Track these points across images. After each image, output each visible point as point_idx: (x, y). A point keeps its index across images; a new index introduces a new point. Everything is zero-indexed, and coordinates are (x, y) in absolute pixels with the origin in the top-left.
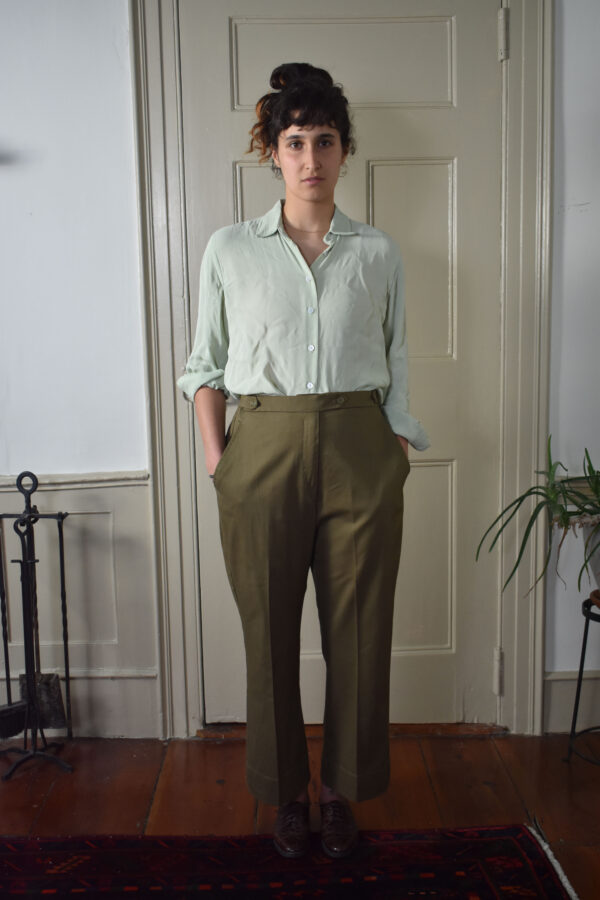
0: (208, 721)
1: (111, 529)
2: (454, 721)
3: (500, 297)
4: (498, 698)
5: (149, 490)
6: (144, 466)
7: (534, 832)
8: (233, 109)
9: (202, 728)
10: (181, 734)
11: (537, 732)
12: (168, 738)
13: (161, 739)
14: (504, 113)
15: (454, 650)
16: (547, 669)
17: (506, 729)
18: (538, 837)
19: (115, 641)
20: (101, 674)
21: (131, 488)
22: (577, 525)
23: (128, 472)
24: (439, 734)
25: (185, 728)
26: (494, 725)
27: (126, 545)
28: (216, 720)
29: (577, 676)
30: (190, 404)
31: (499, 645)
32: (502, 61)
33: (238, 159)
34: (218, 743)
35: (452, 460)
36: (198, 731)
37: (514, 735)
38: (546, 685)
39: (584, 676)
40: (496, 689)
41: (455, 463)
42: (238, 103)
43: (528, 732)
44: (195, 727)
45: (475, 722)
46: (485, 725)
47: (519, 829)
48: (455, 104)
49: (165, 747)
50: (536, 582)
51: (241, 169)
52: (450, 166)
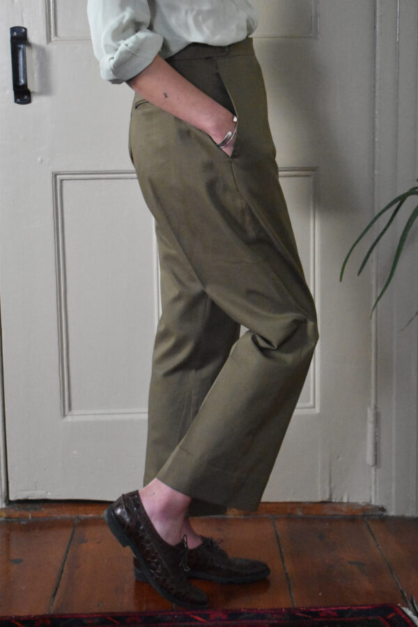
0: (11, 498)
2: (319, 499)
4: (373, 469)
7: (410, 613)
9: (4, 506)
15: (317, 410)
17: (383, 509)
24: (300, 513)
26: (368, 505)
28: (21, 496)
31: (373, 403)
34: (23, 523)
37: (393, 517)
40: (369, 459)
43: (411, 514)
45: (345, 500)
46: (357, 504)
47: (391, 609)
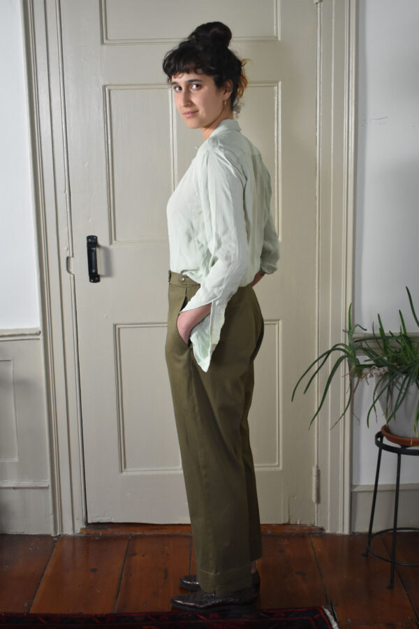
0: (89, 521)
1: (11, 372)
2: (282, 522)
3: (315, 192)
4: (316, 504)
5: (41, 343)
6: (36, 324)
7: (328, 613)
8: (102, 42)
9: (85, 526)
10: (68, 531)
11: (346, 532)
12: (58, 534)
13: (53, 535)
14: (319, 45)
15: (281, 468)
16: (354, 483)
17: (322, 529)
18: (331, 617)
19: (16, 459)
20: (5, 486)
21: (27, 341)
22: (369, 375)
23: (23, 329)
24: (269, 532)
25: (72, 527)
26: (313, 526)
27: (23, 385)
28: (95, 521)
29: (373, 489)
30: (72, 276)
31: (316, 463)
32: (317, 3)
33: (107, 83)
34: (97, 538)
35: (278, 320)
36: (82, 529)
37: (328, 534)
38: (353, 496)
39: (378, 489)
40: (314, 497)
41: (280, 322)
42: (107, 38)
43: (339, 532)
44: (79, 526)
45: (298, 523)
46: (306, 526)
47: (317, 611)
48: (279, 39)
49: (56, 541)
50: (345, 411)
51: (109, 91)
52: (275, 88)
